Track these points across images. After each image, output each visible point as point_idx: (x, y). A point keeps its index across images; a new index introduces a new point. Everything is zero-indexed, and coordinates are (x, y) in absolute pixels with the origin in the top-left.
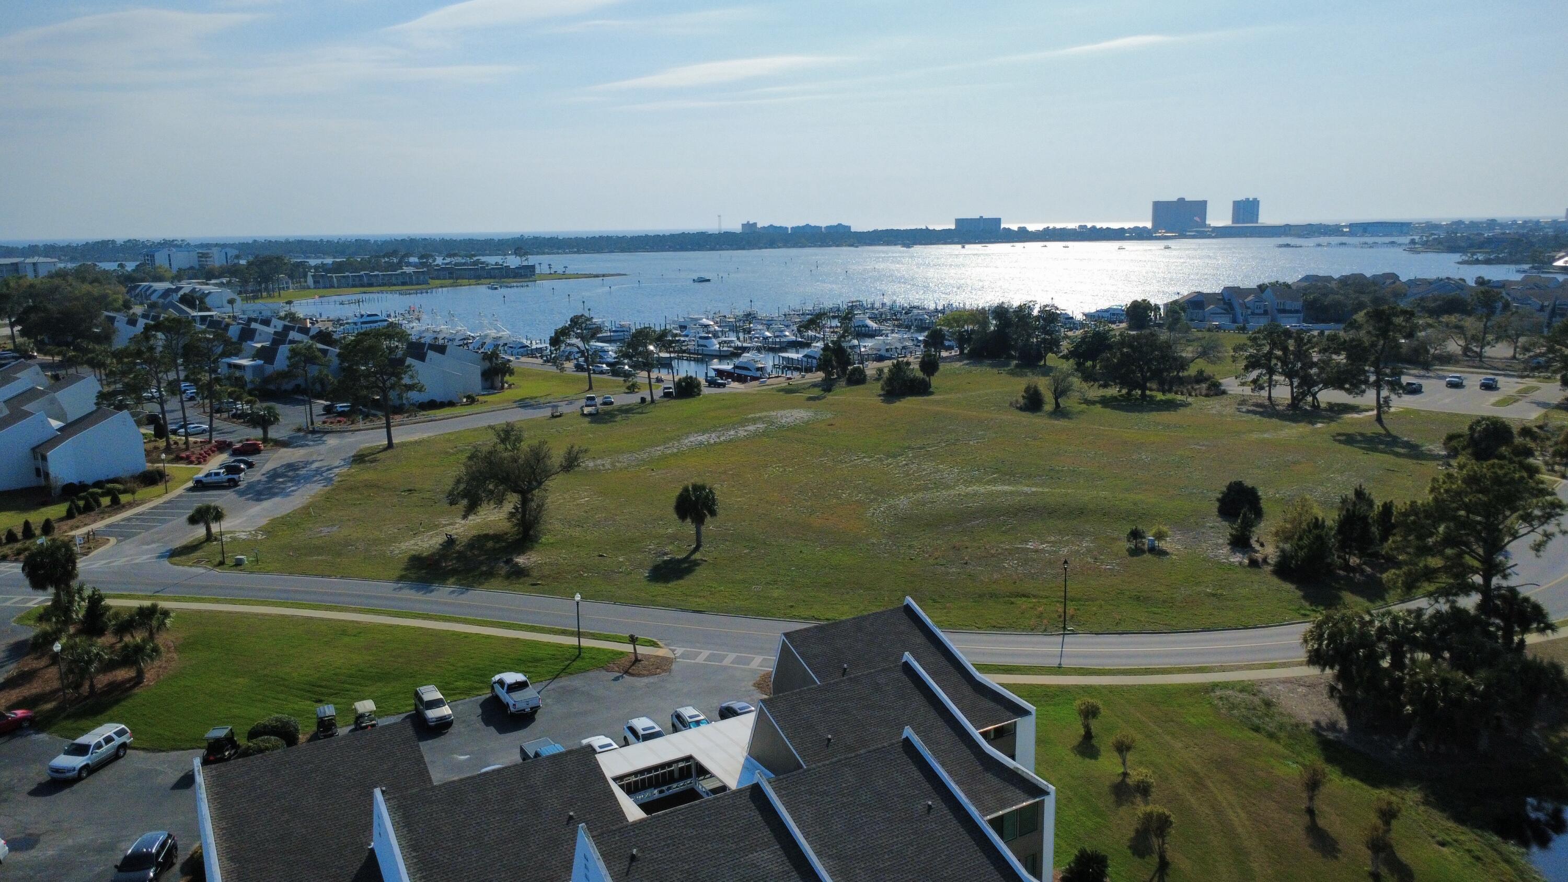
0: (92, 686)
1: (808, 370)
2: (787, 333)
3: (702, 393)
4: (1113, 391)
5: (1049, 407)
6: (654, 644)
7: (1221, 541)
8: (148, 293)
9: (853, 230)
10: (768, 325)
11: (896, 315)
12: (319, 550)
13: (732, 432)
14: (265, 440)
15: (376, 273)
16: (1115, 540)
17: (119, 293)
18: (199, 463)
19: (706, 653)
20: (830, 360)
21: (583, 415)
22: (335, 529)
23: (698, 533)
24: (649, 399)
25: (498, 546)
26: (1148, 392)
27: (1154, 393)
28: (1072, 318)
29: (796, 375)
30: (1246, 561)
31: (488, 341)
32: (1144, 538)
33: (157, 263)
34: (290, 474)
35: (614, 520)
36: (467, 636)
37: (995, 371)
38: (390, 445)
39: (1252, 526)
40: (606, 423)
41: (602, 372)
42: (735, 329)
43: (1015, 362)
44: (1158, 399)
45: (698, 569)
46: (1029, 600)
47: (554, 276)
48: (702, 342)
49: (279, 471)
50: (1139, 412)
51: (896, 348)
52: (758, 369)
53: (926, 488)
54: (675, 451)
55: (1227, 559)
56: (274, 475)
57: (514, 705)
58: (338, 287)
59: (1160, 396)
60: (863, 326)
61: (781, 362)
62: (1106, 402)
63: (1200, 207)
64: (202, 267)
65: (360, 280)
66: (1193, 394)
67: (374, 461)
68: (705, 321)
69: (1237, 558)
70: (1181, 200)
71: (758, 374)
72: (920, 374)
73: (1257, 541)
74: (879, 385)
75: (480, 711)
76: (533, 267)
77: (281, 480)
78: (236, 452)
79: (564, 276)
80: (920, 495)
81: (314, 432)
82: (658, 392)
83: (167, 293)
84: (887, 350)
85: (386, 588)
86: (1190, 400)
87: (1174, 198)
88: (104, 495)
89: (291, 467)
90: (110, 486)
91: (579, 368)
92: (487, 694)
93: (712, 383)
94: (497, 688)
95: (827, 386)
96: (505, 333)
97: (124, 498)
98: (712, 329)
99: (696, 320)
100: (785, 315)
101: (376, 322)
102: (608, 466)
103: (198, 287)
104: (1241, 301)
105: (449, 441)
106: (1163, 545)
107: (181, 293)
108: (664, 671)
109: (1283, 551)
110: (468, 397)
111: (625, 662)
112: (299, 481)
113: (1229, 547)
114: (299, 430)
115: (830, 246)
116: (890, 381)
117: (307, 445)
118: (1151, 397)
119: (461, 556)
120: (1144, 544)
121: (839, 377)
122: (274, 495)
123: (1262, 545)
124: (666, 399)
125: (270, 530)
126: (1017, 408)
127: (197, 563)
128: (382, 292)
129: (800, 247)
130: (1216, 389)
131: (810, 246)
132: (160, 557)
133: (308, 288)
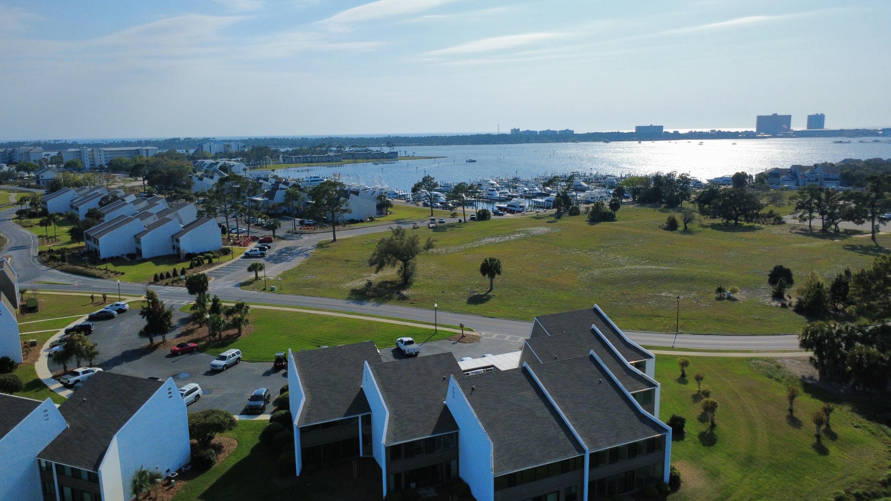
0: (220, 335)
1: (548, 208)
2: (536, 189)
3: (491, 218)
4: (718, 221)
5: (681, 228)
6: (471, 330)
7: (767, 295)
8: (202, 165)
9: (575, 133)
10: (526, 184)
11: (598, 180)
12: (308, 285)
13: (507, 237)
14: (274, 236)
15: (314, 156)
16: (710, 293)
17: (189, 165)
18: (245, 246)
19: (496, 335)
20: (560, 202)
21: (429, 227)
22: (314, 276)
23: (491, 283)
24: (463, 220)
25: (392, 286)
26: (739, 222)
27: (742, 222)
28: (700, 182)
29: (541, 210)
30: (780, 305)
31: (377, 191)
32: (725, 292)
33: (204, 150)
34: (288, 252)
35: (449, 276)
36: (382, 323)
37: (653, 209)
38: (335, 240)
39: (784, 287)
40: (440, 232)
41: (437, 207)
42: (508, 186)
43: (664, 205)
44: (745, 225)
45: (492, 300)
46: (660, 318)
47: (407, 157)
48: (490, 193)
49: (283, 250)
50: (732, 232)
51: (597, 197)
52: (521, 207)
53: (609, 266)
54: (478, 245)
55: (769, 304)
56: (281, 252)
57: (408, 350)
58: (295, 163)
59: (745, 224)
60: (579, 185)
61: (533, 203)
62: (714, 227)
63: (787, 119)
64: (226, 152)
65: (306, 159)
66: (765, 223)
67: (328, 247)
68: (491, 182)
69: (775, 303)
70: (775, 115)
71: (521, 209)
72: (610, 210)
73: (788, 296)
74: (587, 216)
75: (392, 353)
76: (397, 153)
77: (284, 254)
78: (261, 242)
79: (413, 158)
80: (605, 269)
81: (296, 233)
82: (468, 218)
83: (212, 165)
84: (592, 198)
85: (342, 303)
86: (763, 226)
87: (770, 114)
88: (205, 258)
89: (287, 249)
90: (207, 254)
91: (425, 205)
92: (394, 347)
93: (496, 213)
94: (400, 343)
95: (558, 216)
96: (386, 187)
97: (214, 261)
98: (495, 186)
99: (487, 181)
100: (535, 179)
101: (318, 181)
102: (444, 252)
103: (227, 162)
104: (802, 173)
105: (363, 238)
106: (735, 296)
107: (218, 166)
108: (477, 341)
109: (799, 299)
110: (370, 218)
111: (458, 337)
112: (293, 255)
113: (771, 298)
114: (289, 232)
115: (562, 142)
116: (592, 213)
117: (294, 239)
118: (740, 224)
119: (375, 290)
120: (724, 295)
121: (565, 211)
122: (282, 261)
123: (790, 297)
124: (471, 221)
125: (284, 276)
126: (663, 229)
127: (253, 289)
128: (318, 166)
129: (544, 142)
130: (779, 221)
131: (550, 142)
132: (236, 286)
133: (280, 163)
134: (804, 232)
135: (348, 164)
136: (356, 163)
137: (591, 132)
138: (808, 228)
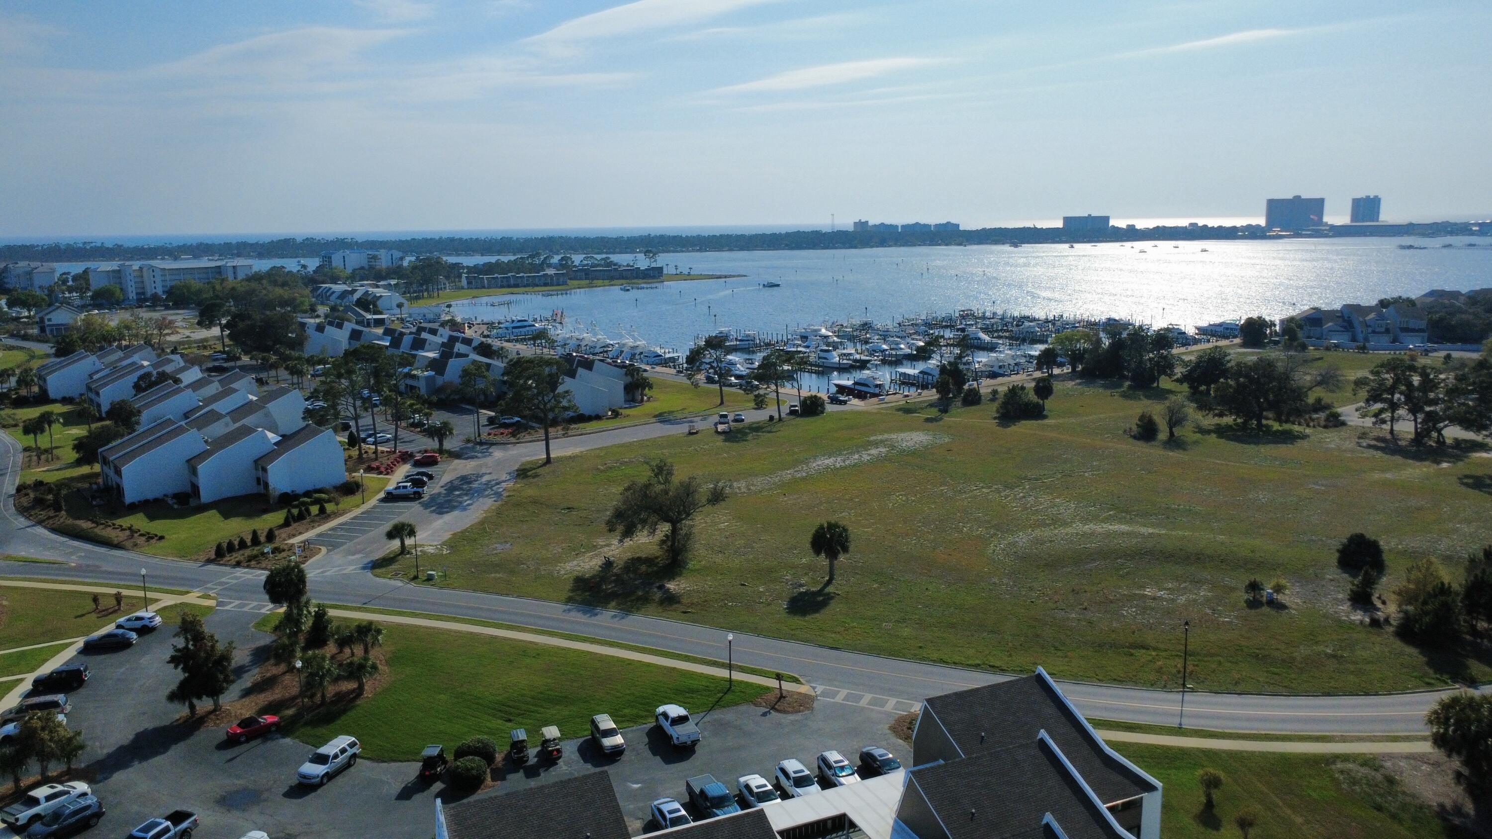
1: (924, 387)
2: (902, 346)
3: (826, 411)
4: (1228, 420)
5: (1163, 436)
6: (797, 681)
7: (1340, 596)
8: (328, 294)
9: (961, 228)
10: (885, 336)
11: (1007, 326)
12: (497, 567)
13: (857, 456)
14: (441, 451)
15: (521, 275)
16: (1233, 589)
17: (304, 295)
18: (387, 474)
19: (843, 693)
20: (946, 380)
21: (717, 432)
22: (508, 545)
23: (831, 565)
24: (776, 416)
25: (650, 570)
26: (1264, 422)
27: (1270, 422)
28: (1184, 333)
29: (913, 392)
30: (1367, 620)
31: (625, 349)
32: (1263, 589)
33: (334, 263)
34: (465, 487)
35: (752, 548)
36: (630, 662)
37: (1109, 392)
38: (548, 460)
39: (1372, 579)
40: (737, 442)
41: (731, 385)
42: (852, 338)
43: (1127, 383)
44: (1275, 429)
45: (833, 603)
46: (1149, 652)
47: (679, 276)
48: (822, 354)
49: (456, 483)
50: (1255, 443)
51: (1009, 364)
52: (877, 386)
53: (1043, 524)
54: (805, 474)
55: (1347, 617)
56: (451, 488)
57: (678, 739)
58: (489, 288)
59: (1276, 426)
60: (976, 339)
61: (898, 377)
62: (1221, 432)
63: (1318, 205)
64: (370, 267)
65: (507, 281)
66: (1311, 424)
67: (536, 476)
68: (824, 331)
69: (1358, 616)
70: (1297, 198)
71: (877, 391)
72: (1035, 399)
73: (1379, 598)
74: (995, 406)
75: (646, 739)
76: (661, 268)
77: (457, 493)
78: (417, 464)
79: (688, 277)
80: (1038, 533)
81: (481, 443)
82: (785, 410)
83: (344, 295)
84: (1000, 367)
85: (555, 610)
86: (1308, 431)
87: (1289, 196)
88: (313, 504)
89: (465, 480)
90: (317, 495)
91: (710, 380)
92: (653, 727)
93: (834, 400)
94: (661, 718)
95: (943, 406)
96: (640, 342)
97: (329, 508)
98: (831, 340)
99: (816, 330)
100: (899, 324)
101: (525, 326)
103: (371, 290)
104: (1361, 319)
105: (599, 457)
106: (1282, 598)
107: (357, 296)
108: (809, 709)
110: (613, 411)
111: (772, 698)
112: (473, 494)
113: (1349, 603)
114: (468, 441)
115: (940, 245)
116: (1005, 404)
117: (477, 457)
118: (1267, 426)
119: (619, 580)
120: (1262, 596)
121: (954, 397)
122: (453, 508)
123: (1384, 603)
124: (792, 417)
125: (454, 543)
126: (1131, 436)
127: (395, 576)
128: (526, 293)
129: (910, 246)
130: (1335, 422)
131: (920, 245)
132: (364, 568)
133: (463, 288)
134: (1383, 445)
135: (578, 290)
136: (592, 287)
137: (988, 227)
138: (1389, 437)
